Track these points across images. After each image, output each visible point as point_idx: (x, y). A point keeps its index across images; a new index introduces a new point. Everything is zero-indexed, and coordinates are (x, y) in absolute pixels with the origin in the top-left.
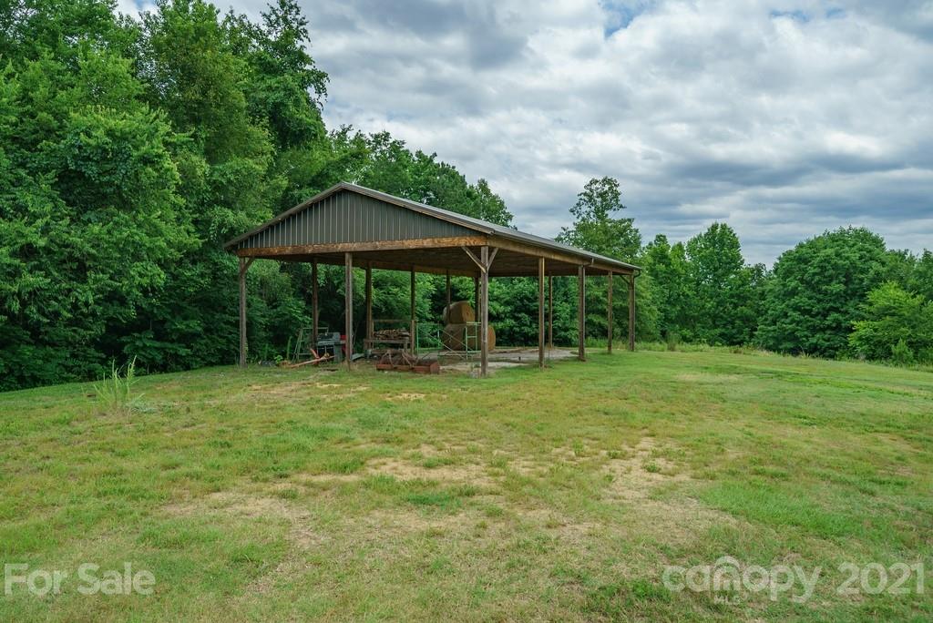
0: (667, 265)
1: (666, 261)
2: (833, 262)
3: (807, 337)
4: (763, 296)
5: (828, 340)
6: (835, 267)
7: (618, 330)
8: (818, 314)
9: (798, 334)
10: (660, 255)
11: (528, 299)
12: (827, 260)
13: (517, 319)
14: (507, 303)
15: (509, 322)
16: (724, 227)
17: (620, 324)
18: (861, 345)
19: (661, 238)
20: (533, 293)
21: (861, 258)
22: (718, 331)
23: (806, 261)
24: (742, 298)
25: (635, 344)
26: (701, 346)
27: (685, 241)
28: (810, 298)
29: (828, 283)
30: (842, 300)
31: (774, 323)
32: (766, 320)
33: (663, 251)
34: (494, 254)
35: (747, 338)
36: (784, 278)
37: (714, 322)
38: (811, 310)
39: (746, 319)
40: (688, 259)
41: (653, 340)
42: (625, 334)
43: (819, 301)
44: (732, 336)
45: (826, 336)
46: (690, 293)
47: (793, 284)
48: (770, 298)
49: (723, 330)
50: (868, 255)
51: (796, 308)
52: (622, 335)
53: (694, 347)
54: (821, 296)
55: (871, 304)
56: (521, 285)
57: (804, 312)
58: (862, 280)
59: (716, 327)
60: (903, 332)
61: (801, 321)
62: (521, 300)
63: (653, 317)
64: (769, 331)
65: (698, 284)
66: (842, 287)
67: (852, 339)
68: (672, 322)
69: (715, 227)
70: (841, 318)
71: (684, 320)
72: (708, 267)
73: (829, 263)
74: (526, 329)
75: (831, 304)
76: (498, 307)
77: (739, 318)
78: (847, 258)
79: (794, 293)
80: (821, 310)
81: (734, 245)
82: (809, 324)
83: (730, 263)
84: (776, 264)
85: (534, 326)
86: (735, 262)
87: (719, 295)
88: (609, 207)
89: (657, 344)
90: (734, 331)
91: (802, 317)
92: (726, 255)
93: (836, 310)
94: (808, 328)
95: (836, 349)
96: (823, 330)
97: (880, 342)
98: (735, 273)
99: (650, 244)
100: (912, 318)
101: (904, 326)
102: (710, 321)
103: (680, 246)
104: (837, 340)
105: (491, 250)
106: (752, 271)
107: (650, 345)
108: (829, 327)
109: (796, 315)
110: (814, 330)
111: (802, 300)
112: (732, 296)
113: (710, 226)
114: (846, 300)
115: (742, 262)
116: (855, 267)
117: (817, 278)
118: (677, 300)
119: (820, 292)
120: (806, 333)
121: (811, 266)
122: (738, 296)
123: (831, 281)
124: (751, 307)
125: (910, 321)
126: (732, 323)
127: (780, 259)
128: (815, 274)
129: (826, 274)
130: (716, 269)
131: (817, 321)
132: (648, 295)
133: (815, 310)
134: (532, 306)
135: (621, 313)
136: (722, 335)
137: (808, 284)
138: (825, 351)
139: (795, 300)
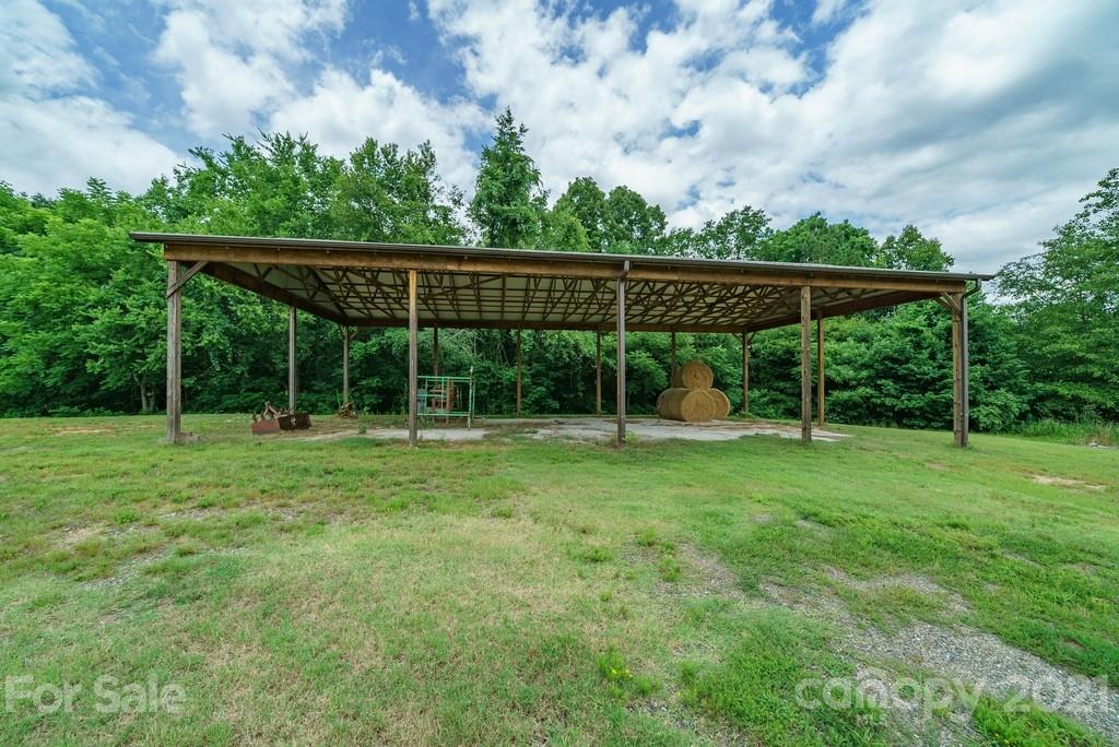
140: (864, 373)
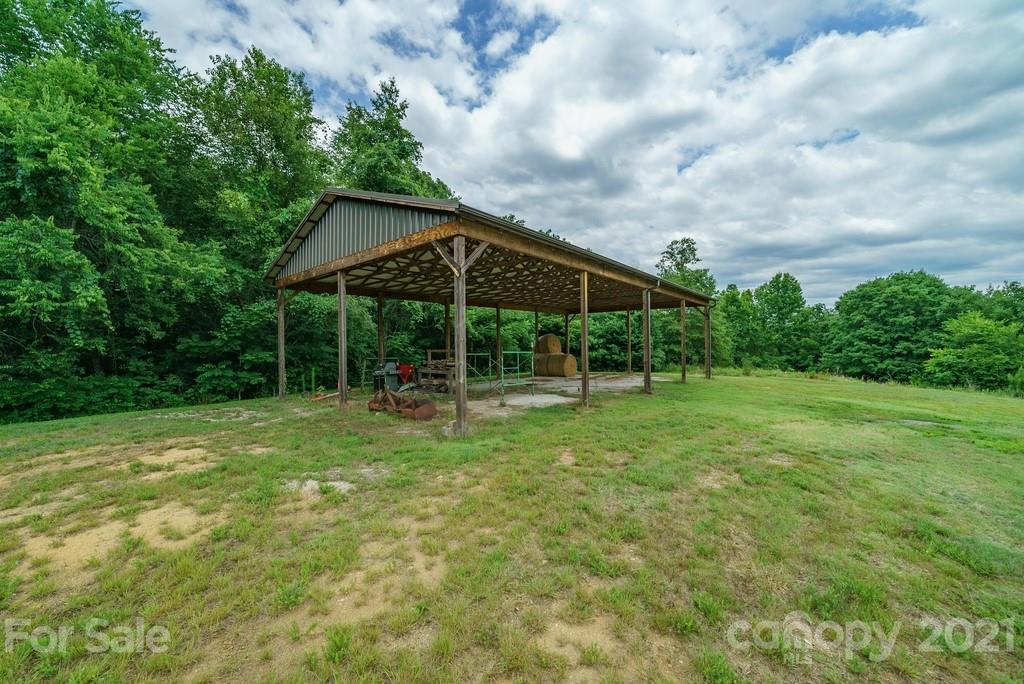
0: (738, 307)
1: (737, 304)
2: (900, 297)
3: (875, 363)
4: (825, 328)
5: (899, 366)
6: (903, 301)
7: (695, 357)
8: (885, 343)
9: (865, 361)
10: (732, 300)
11: (618, 333)
12: (894, 295)
13: (608, 349)
14: (600, 337)
15: (602, 351)
16: (786, 276)
17: (698, 352)
18: (942, 371)
19: (732, 287)
20: (621, 328)
21: (930, 293)
22: (784, 357)
23: (870, 298)
24: (806, 332)
25: (712, 369)
26: (774, 372)
27: (753, 289)
28: (876, 329)
29: (896, 316)
30: (912, 331)
31: (839, 350)
32: (829, 348)
33: (734, 296)
34: (477, 253)
35: (811, 363)
36: (848, 313)
37: (780, 351)
38: (879, 340)
39: (810, 348)
40: (755, 302)
41: (728, 365)
42: (702, 361)
43: (886, 332)
44: (797, 362)
45: (896, 363)
46: (758, 328)
47: (858, 318)
48: (833, 330)
49: (789, 357)
50: (937, 290)
51: (862, 338)
52: (699, 361)
53: (767, 372)
54: (888, 328)
55: (948, 333)
56: (611, 322)
57: (871, 341)
58: (934, 312)
59: (781, 354)
60: (998, 359)
61: (867, 350)
62: (612, 334)
63: (727, 347)
64: (835, 358)
65: (764, 322)
66: (912, 318)
67: (929, 365)
68: (742, 350)
69: (779, 276)
70: (912, 346)
71: (753, 349)
72: (773, 308)
73: (896, 298)
74: (615, 357)
75: (900, 334)
76: (592, 340)
77: (803, 347)
78: (916, 293)
79: (860, 325)
80: (889, 339)
81: (797, 288)
82: (877, 351)
83: (793, 304)
84: (837, 302)
85: (622, 354)
86: (797, 302)
87: (783, 330)
88: (687, 260)
89: (732, 369)
90: (799, 358)
91: (868, 346)
92: (790, 297)
93: (907, 339)
94: (875, 355)
95: (909, 374)
96: (892, 357)
97: (965, 368)
98: (798, 312)
99: (723, 292)
100: (1006, 345)
101: (998, 353)
102: (776, 350)
103: (749, 292)
104: (909, 366)
105: (471, 244)
106: (813, 309)
107: (724, 370)
108: (899, 355)
109: (863, 344)
110: (883, 357)
111: (869, 330)
112: (795, 330)
113: (774, 276)
114: (916, 330)
115: (804, 303)
116: (925, 301)
117: (883, 312)
118: (747, 333)
119: (886, 323)
120: (873, 360)
121: (877, 301)
122: (802, 330)
123: (897, 314)
124: (815, 339)
125: (1004, 349)
126: (797, 351)
127: (841, 298)
128: (880, 309)
129: (893, 308)
130: (780, 309)
131: (885, 350)
132: (723, 329)
133: (882, 339)
134: (621, 338)
135: (698, 344)
136: (788, 361)
137: (873, 318)
138: (895, 375)
139: (862, 331)
140: (602, 341)
